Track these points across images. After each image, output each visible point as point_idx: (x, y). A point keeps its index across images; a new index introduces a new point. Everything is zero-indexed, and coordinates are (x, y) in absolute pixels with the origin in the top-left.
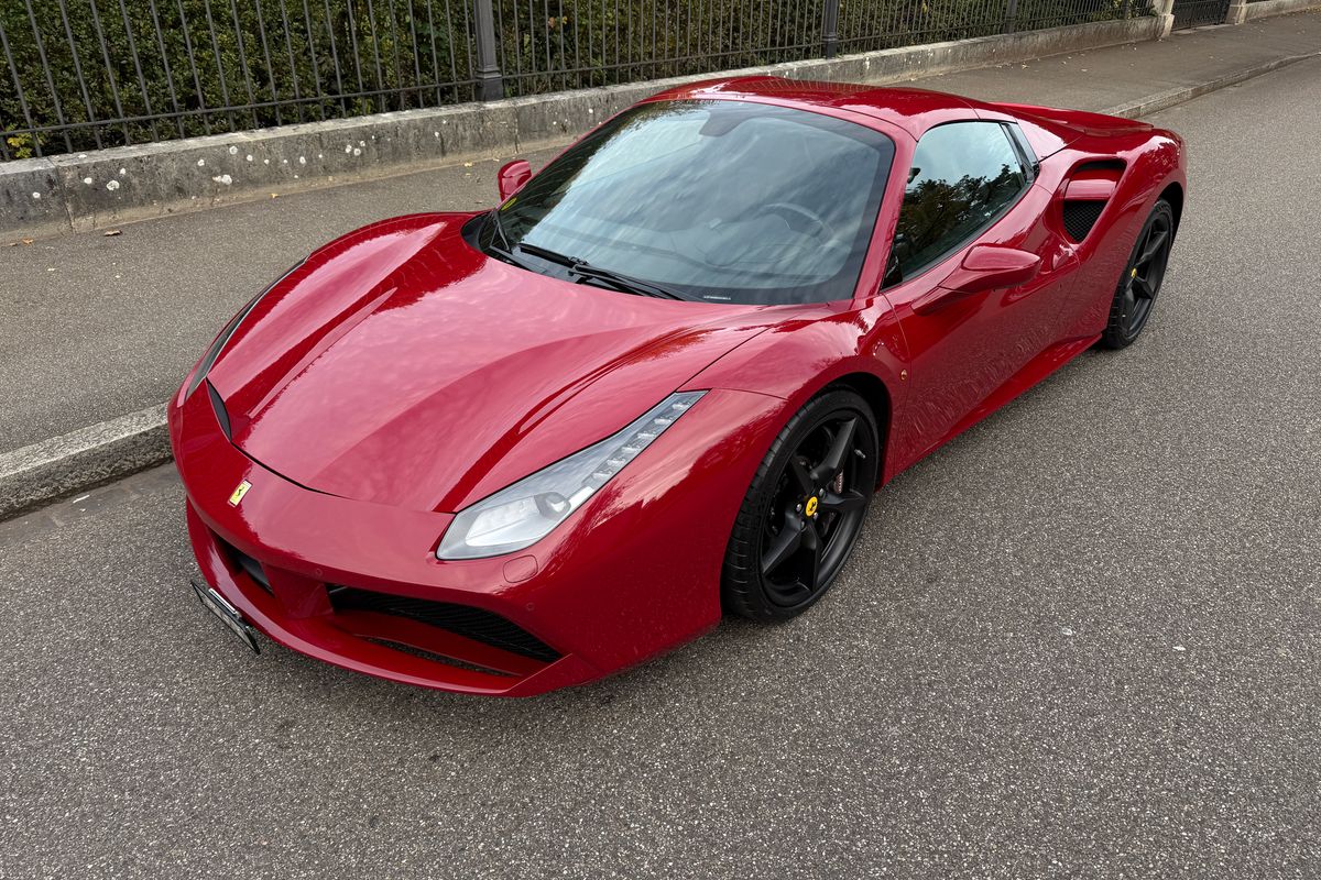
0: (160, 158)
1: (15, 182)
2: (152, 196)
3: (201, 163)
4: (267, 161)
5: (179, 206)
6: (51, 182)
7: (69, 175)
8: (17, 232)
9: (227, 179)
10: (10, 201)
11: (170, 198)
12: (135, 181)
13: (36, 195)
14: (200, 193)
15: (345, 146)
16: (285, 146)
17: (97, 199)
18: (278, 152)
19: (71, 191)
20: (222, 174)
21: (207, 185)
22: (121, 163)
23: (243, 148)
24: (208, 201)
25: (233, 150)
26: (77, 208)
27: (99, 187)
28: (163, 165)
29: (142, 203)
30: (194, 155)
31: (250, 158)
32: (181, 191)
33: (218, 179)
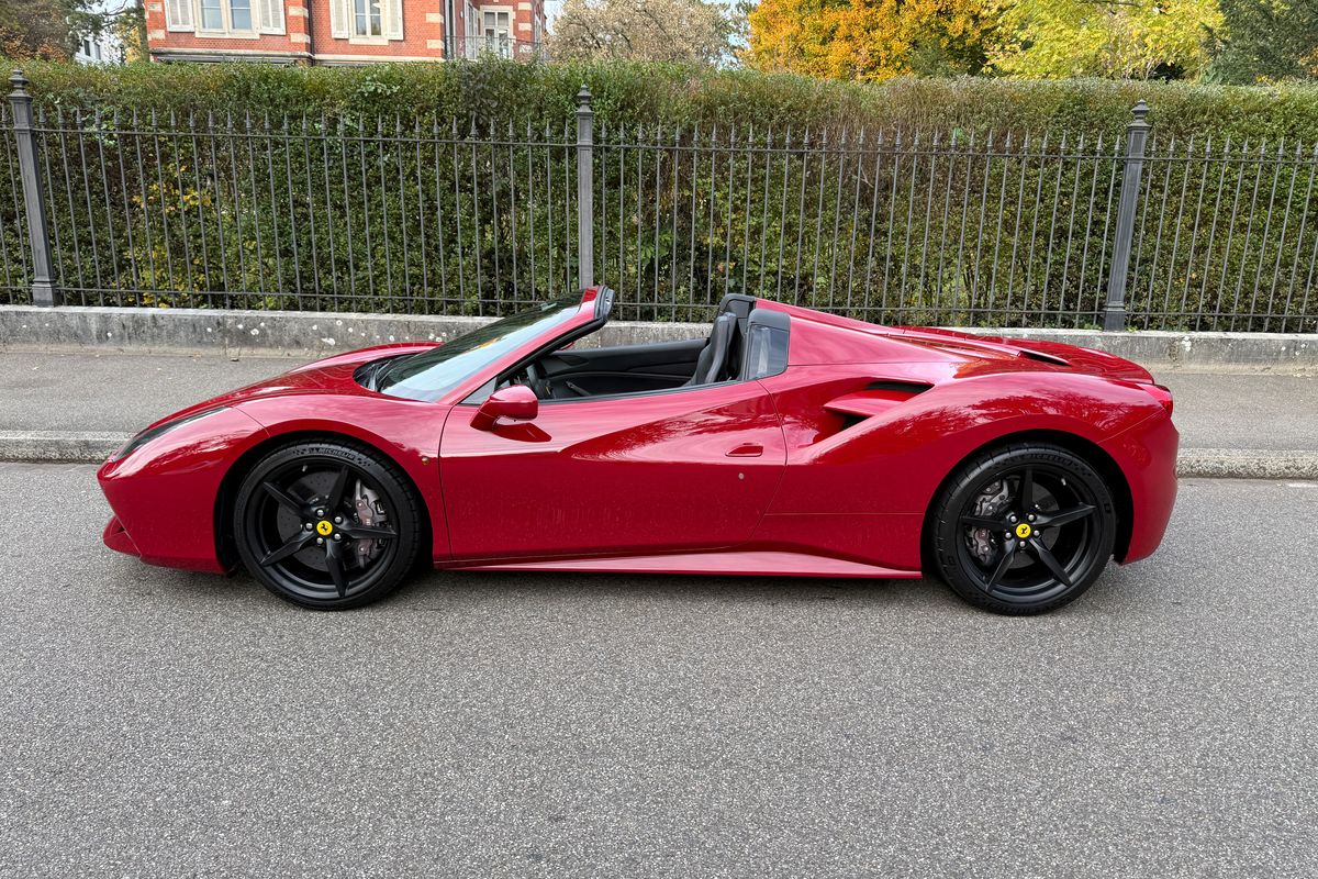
0: (288, 321)
1: (199, 320)
2: (278, 343)
3: (315, 327)
4: (363, 335)
5: (295, 352)
6: (218, 323)
7: (230, 321)
8: (195, 349)
9: (332, 341)
10: (195, 330)
11: (290, 346)
12: (269, 332)
13: (209, 330)
14: (311, 347)
15: (428, 334)
16: (379, 326)
17: (244, 338)
18: (373, 329)
19: (229, 331)
20: (329, 337)
21: (317, 342)
22: (262, 319)
23: (346, 323)
24: (316, 353)
25: (339, 323)
26: (231, 342)
27: (245, 332)
28: (289, 325)
29: (271, 346)
30: (311, 322)
31: (351, 330)
32: (298, 344)
33: (325, 340)
